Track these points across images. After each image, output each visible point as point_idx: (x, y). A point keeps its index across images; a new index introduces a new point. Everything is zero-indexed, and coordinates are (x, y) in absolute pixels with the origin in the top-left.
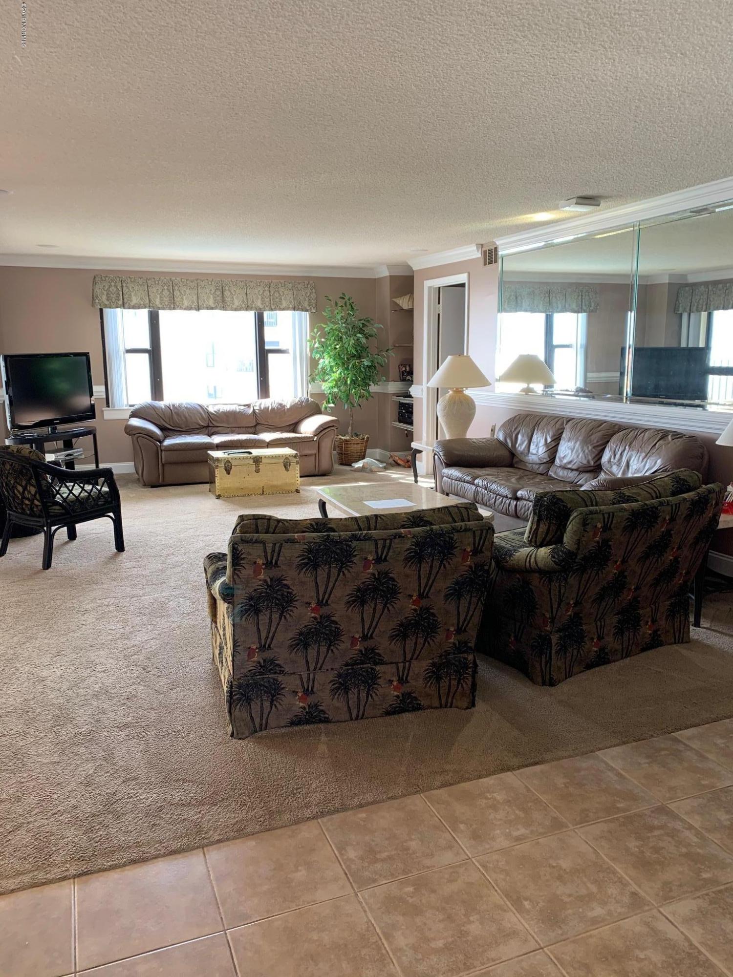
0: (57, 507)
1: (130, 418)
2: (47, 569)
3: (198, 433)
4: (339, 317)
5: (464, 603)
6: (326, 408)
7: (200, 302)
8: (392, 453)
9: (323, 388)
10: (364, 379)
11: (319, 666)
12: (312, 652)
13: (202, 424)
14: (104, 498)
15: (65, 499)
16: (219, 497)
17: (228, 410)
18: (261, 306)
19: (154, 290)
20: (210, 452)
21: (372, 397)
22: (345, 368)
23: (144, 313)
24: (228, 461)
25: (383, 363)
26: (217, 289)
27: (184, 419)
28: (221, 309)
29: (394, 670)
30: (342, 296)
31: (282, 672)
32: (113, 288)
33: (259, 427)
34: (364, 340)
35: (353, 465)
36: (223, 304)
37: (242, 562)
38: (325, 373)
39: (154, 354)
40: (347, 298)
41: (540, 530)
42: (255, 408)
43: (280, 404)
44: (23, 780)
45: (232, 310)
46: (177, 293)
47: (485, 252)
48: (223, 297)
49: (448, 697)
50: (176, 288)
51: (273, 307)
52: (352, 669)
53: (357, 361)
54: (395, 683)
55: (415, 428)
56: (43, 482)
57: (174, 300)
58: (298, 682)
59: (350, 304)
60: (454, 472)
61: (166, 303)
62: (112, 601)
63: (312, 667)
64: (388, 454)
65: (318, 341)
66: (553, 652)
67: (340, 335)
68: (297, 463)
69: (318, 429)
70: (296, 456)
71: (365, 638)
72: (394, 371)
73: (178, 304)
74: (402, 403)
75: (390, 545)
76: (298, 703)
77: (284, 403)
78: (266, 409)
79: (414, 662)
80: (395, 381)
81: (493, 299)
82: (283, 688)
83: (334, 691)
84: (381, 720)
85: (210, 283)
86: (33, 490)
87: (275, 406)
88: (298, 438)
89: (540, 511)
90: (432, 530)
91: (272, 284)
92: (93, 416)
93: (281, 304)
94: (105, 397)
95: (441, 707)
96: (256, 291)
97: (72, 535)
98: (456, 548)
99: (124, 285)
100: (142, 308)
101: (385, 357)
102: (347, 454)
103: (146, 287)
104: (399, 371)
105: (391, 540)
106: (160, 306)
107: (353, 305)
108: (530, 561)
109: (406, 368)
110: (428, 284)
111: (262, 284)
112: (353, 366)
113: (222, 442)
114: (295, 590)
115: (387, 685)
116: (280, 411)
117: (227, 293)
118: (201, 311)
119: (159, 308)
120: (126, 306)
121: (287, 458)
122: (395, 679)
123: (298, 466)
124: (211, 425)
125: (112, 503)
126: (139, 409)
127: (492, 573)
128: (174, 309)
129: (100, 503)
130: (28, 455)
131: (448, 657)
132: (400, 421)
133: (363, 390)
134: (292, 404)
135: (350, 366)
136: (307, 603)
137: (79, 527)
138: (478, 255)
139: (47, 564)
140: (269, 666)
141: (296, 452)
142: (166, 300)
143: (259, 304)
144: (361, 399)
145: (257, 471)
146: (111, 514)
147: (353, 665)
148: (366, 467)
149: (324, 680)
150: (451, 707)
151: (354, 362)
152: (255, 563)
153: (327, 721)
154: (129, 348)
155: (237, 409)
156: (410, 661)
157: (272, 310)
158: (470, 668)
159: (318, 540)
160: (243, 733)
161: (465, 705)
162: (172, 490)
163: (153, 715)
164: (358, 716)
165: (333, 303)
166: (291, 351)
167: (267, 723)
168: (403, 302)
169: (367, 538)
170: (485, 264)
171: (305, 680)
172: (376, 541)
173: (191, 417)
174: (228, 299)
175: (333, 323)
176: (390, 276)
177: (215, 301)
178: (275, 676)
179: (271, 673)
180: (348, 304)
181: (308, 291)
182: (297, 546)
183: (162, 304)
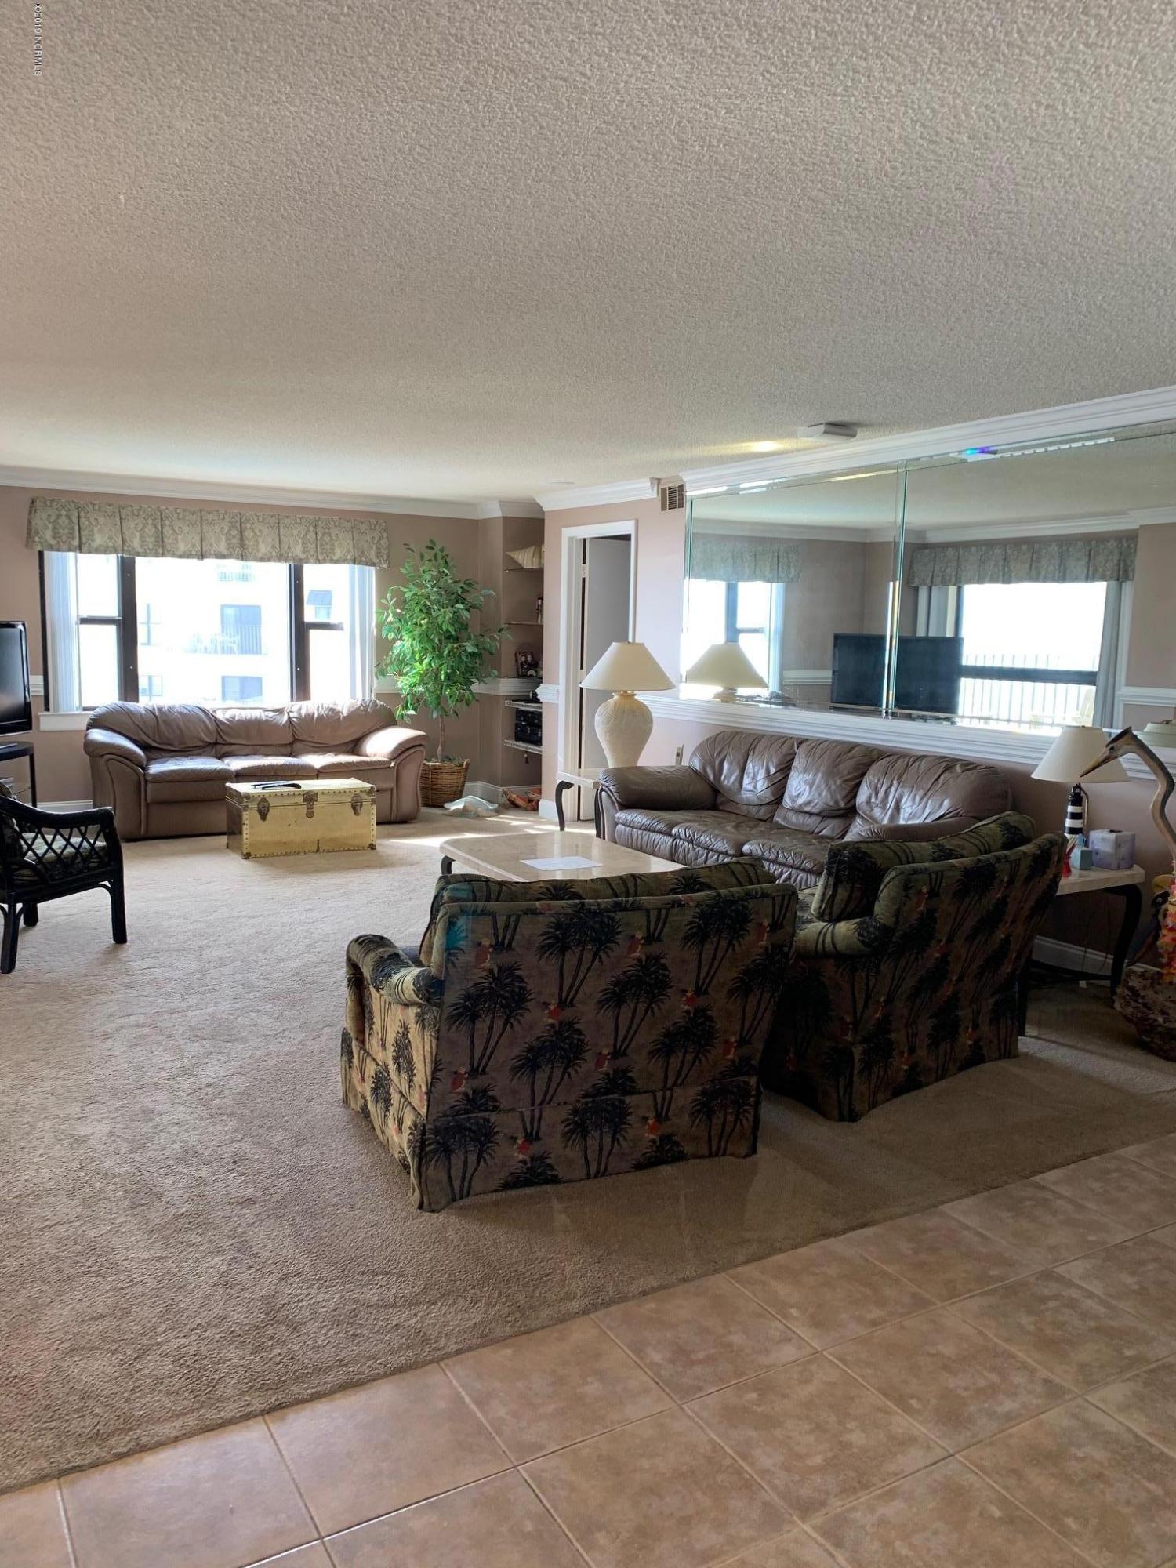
0: (27, 872)
1: (88, 729)
2: (9, 971)
3: (199, 755)
4: (428, 576)
5: (752, 1000)
6: (402, 716)
7: (204, 545)
8: (504, 789)
9: (399, 685)
10: (464, 674)
11: (548, 1098)
12: (541, 1078)
13: (207, 739)
14: (99, 857)
15: (39, 859)
16: (247, 856)
17: (249, 717)
18: (298, 556)
19: (132, 524)
20: (228, 784)
21: (476, 701)
22: (438, 655)
24: (264, 800)
25: (493, 649)
26: (233, 527)
27: (176, 730)
28: (239, 558)
29: (650, 1102)
30: (429, 544)
31: (496, 1108)
33: (298, 745)
34: (464, 613)
35: (446, 805)
36: (242, 551)
37: (462, 943)
38: (402, 661)
39: (127, 625)
40: (437, 549)
41: (838, 897)
42: (291, 715)
43: (332, 710)
44: (121, 1285)
45: (258, 560)
46: (167, 531)
47: (664, 490)
48: (242, 539)
49: (720, 1141)
50: (167, 522)
51: (321, 558)
52: (593, 1102)
53: (455, 645)
54: (651, 1122)
55: (545, 750)
56: (7, 831)
57: (163, 542)
58: (519, 1123)
59: (443, 558)
60: (637, 817)
61: (151, 546)
62: (142, 1019)
63: (538, 1099)
64: (500, 790)
65: (393, 611)
66: (856, 1072)
67: (429, 604)
68: (373, 802)
69: (396, 749)
70: (370, 792)
71: (616, 1054)
72: (507, 661)
73: (169, 548)
74: (523, 711)
75: (666, 918)
76: (516, 1154)
77: (339, 708)
78: (310, 717)
79: (677, 1090)
80: (508, 677)
81: (678, 559)
82: (497, 1133)
83: (567, 1136)
84: (630, 1177)
85: (221, 516)
87: (323, 712)
88: (366, 763)
89: (838, 870)
90: (719, 895)
91: (320, 522)
92: (28, 725)
93: (335, 554)
94: (42, 694)
95: (710, 1155)
96: (295, 532)
97: (31, 920)
98: (750, 921)
99: (82, 514)
100: (110, 552)
101: (495, 640)
102: (437, 789)
103: (118, 520)
104: (516, 661)
105: (668, 910)
106: (140, 550)
107: (448, 560)
108: (824, 941)
109: (525, 658)
110: (568, 532)
111: (303, 521)
112: (449, 652)
113: (244, 769)
114: (531, 984)
115: (640, 1125)
116: (331, 719)
117: (248, 534)
118: (205, 560)
119: (138, 554)
120: (85, 548)
121: (357, 795)
122: (651, 1115)
123: (375, 807)
124: (219, 741)
125: (111, 866)
126: (103, 715)
128: (163, 555)
129: (92, 865)
131: (723, 1081)
132: (518, 739)
133: (463, 689)
134: (351, 710)
135: (446, 652)
136: (544, 1003)
138: (653, 494)
139: (8, 964)
140: (478, 1100)
141: (369, 785)
142: (151, 541)
143: (298, 551)
144: (459, 705)
145: (310, 815)
146: (107, 883)
147: (593, 1096)
149: (555, 1118)
150: (724, 1154)
151: (450, 646)
152: (479, 944)
153: (555, 1180)
154: (85, 614)
155: (263, 716)
156: (671, 1089)
157: (317, 562)
158: (752, 1097)
159: (570, 911)
160: (437, 1203)
161: (743, 1151)
162: (163, 845)
163: (285, 1185)
164: (598, 1172)
165: (416, 555)
166: (347, 626)
167: (470, 1187)
168: (526, 558)
169: (636, 908)
170: (663, 508)
172: (648, 911)
173: (187, 727)
174: (250, 543)
175: (417, 585)
176: (504, 518)
177: (229, 545)
178: (486, 1115)
179: (480, 1111)
180: (439, 557)
181: (377, 535)
182: (540, 919)
183: (142, 546)
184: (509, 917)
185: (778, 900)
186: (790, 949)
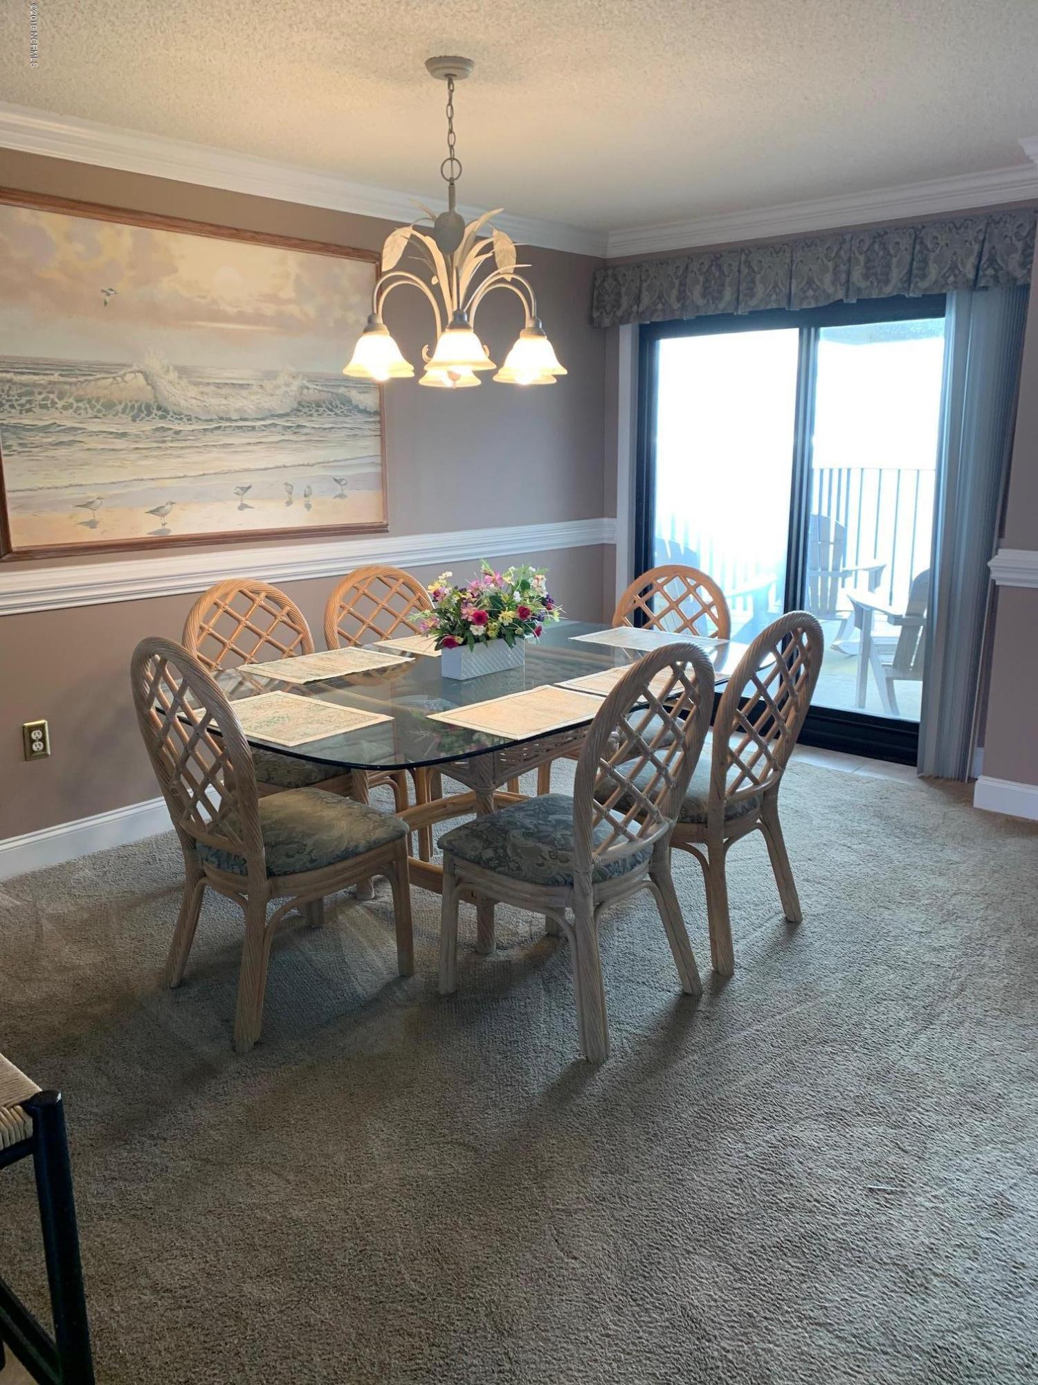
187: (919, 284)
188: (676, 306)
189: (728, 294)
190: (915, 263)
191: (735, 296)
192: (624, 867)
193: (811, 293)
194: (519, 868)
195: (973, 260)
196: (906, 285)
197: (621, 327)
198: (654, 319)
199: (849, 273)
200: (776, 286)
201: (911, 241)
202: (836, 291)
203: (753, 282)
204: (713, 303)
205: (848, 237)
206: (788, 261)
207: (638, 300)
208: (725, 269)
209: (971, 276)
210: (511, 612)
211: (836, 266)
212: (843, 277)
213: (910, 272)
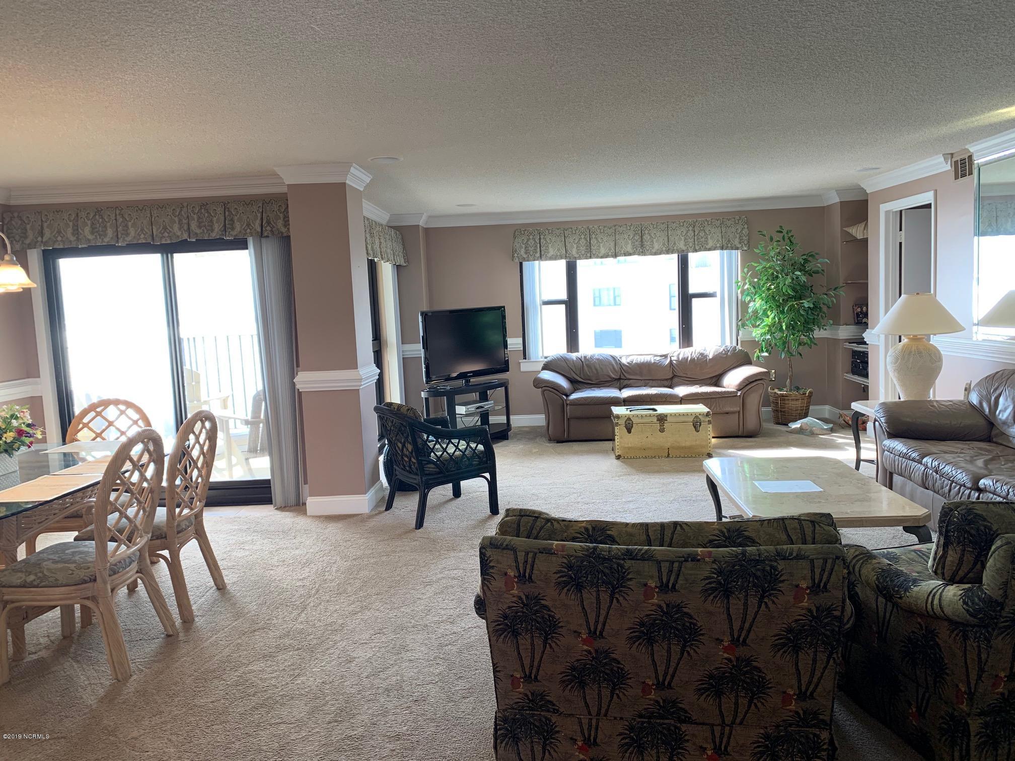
0: (432, 466)
1: (541, 370)
2: (419, 528)
3: (607, 387)
4: (772, 254)
5: (805, 657)
6: (758, 357)
7: (617, 249)
8: (841, 412)
9: (754, 335)
10: (806, 322)
11: (603, 711)
12: (591, 694)
13: (613, 376)
14: (479, 458)
15: (438, 458)
16: (618, 457)
17: (642, 361)
18: (684, 248)
19: (571, 240)
20: (612, 408)
21: (815, 344)
22: (780, 311)
23: (562, 264)
24: (629, 419)
25: (830, 304)
26: (636, 234)
27: (594, 370)
28: (639, 255)
29: (708, 734)
30: (779, 229)
31: (556, 711)
32: (531, 241)
33: (676, 380)
34: (803, 278)
35: (790, 424)
36: (642, 249)
37: (491, 571)
38: (756, 317)
39: (571, 305)
40: (785, 232)
41: (949, 559)
42: (673, 358)
43: (702, 354)
45: (651, 255)
46: (594, 241)
47: (956, 162)
48: (642, 241)
50: (593, 236)
51: (697, 248)
52: (649, 723)
53: (794, 303)
54: (709, 753)
55: (871, 382)
56: (419, 441)
57: (591, 249)
58: (577, 728)
59: (789, 238)
60: (898, 445)
61: (583, 252)
63: (594, 711)
64: (838, 411)
65: (749, 281)
67: (775, 273)
68: (709, 422)
69: (742, 382)
70: (708, 414)
71: (660, 686)
72: (847, 313)
73: (595, 252)
74: (856, 351)
75: (680, 570)
76: (577, 754)
77: (706, 353)
78: (685, 359)
79: (737, 728)
80: (847, 325)
81: (969, 219)
82: (558, 732)
83: (624, 748)
85: (629, 228)
86: (410, 447)
87: (694, 356)
88: (721, 392)
89: (947, 531)
91: (697, 224)
92: (506, 369)
93: (707, 244)
94: (522, 349)
96: (679, 232)
97: (457, 493)
98: (782, 581)
99: (542, 237)
100: (559, 259)
101: (833, 297)
102: (784, 412)
103: (563, 238)
104: (854, 312)
105: (681, 561)
106: (576, 256)
107: (792, 239)
108: (932, 602)
109: (862, 309)
110: (884, 208)
111: (685, 224)
112: (791, 308)
113: (629, 397)
114: (558, 613)
115: (698, 753)
116: (701, 362)
117: (646, 237)
118: (618, 258)
119: (577, 258)
120: (544, 257)
121: (696, 417)
122: (709, 746)
123: (711, 426)
124: (622, 377)
125: (487, 463)
126: (551, 361)
127: (848, 621)
128: (591, 257)
129: (475, 463)
130: (406, 413)
131: (789, 729)
132: (854, 373)
133: (804, 335)
134: (716, 354)
135: (786, 309)
136: (575, 632)
137: (464, 484)
138: (948, 167)
139: (420, 524)
140: (538, 701)
141: (709, 410)
142: (583, 249)
143: (681, 245)
144: (801, 347)
145: (662, 430)
146: (485, 474)
147: (648, 718)
148: (804, 427)
149: (610, 731)
151: (791, 304)
152: (506, 574)
154: (546, 298)
155: (652, 359)
156: (729, 726)
157: (696, 251)
158: (825, 750)
159: (581, 554)
162: (576, 446)
165: (767, 238)
166: (718, 294)
168: (857, 232)
169: (646, 557)
170: (956, 178)
171: (585, 727)
172: (659, 562)
173: (601, 368)
174: (647, 243)
175: (764, 260)
176: (841, 202)
177: (634, 246)
178: (548, 715)
179: (543, 711)
180: (786, 238)
181: (739, 227)
182: (554, 558)
183: (578, 253)
184: (527, 554)
185: (818, 563)
186: (843, 612)
187: (231, 233)
188: (72, 238)
189: (110, 232)
190: (227, 221)
191: (116, 234)
192: (125, 564)
193: (166, 234)
194: (57, 580)
195: (258, 222)
196: (224, 233)
197: (29, 251)
198: (56, 246)
199: (189, 225)
200: (142, 230)
201: (223, 210)
202: (182, 233)
203: (126, 226)
204: (100, 238)
205: (185, 204)
206: (149, 215)
207: (42, 234)
208: (105, 218)
209: (259, 230)
210: (11, 433)
211: (180, 220)
212: (186, 227)
213: (225, 225)
